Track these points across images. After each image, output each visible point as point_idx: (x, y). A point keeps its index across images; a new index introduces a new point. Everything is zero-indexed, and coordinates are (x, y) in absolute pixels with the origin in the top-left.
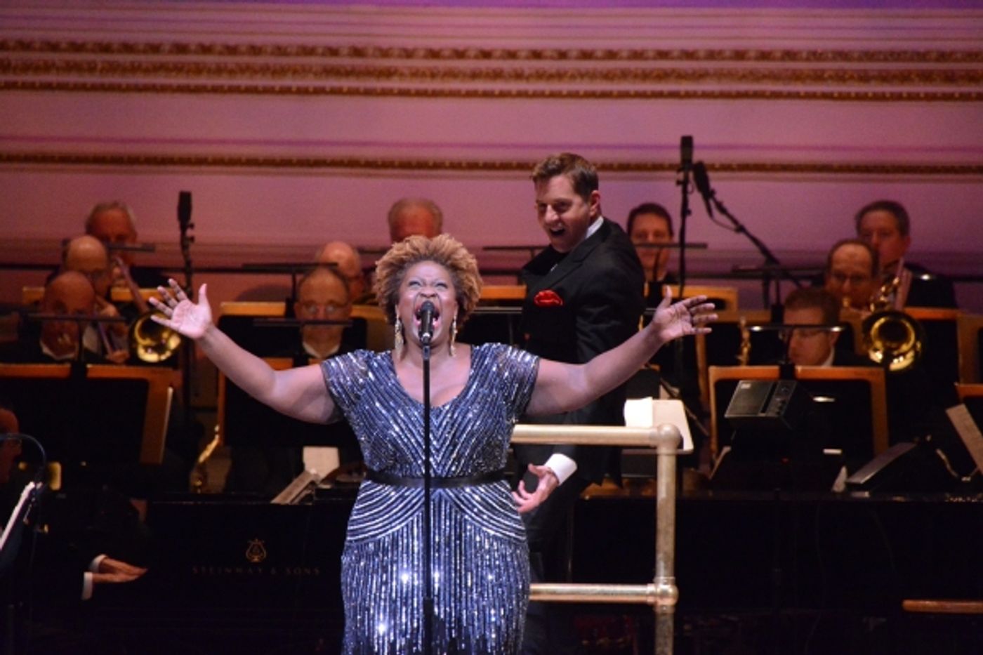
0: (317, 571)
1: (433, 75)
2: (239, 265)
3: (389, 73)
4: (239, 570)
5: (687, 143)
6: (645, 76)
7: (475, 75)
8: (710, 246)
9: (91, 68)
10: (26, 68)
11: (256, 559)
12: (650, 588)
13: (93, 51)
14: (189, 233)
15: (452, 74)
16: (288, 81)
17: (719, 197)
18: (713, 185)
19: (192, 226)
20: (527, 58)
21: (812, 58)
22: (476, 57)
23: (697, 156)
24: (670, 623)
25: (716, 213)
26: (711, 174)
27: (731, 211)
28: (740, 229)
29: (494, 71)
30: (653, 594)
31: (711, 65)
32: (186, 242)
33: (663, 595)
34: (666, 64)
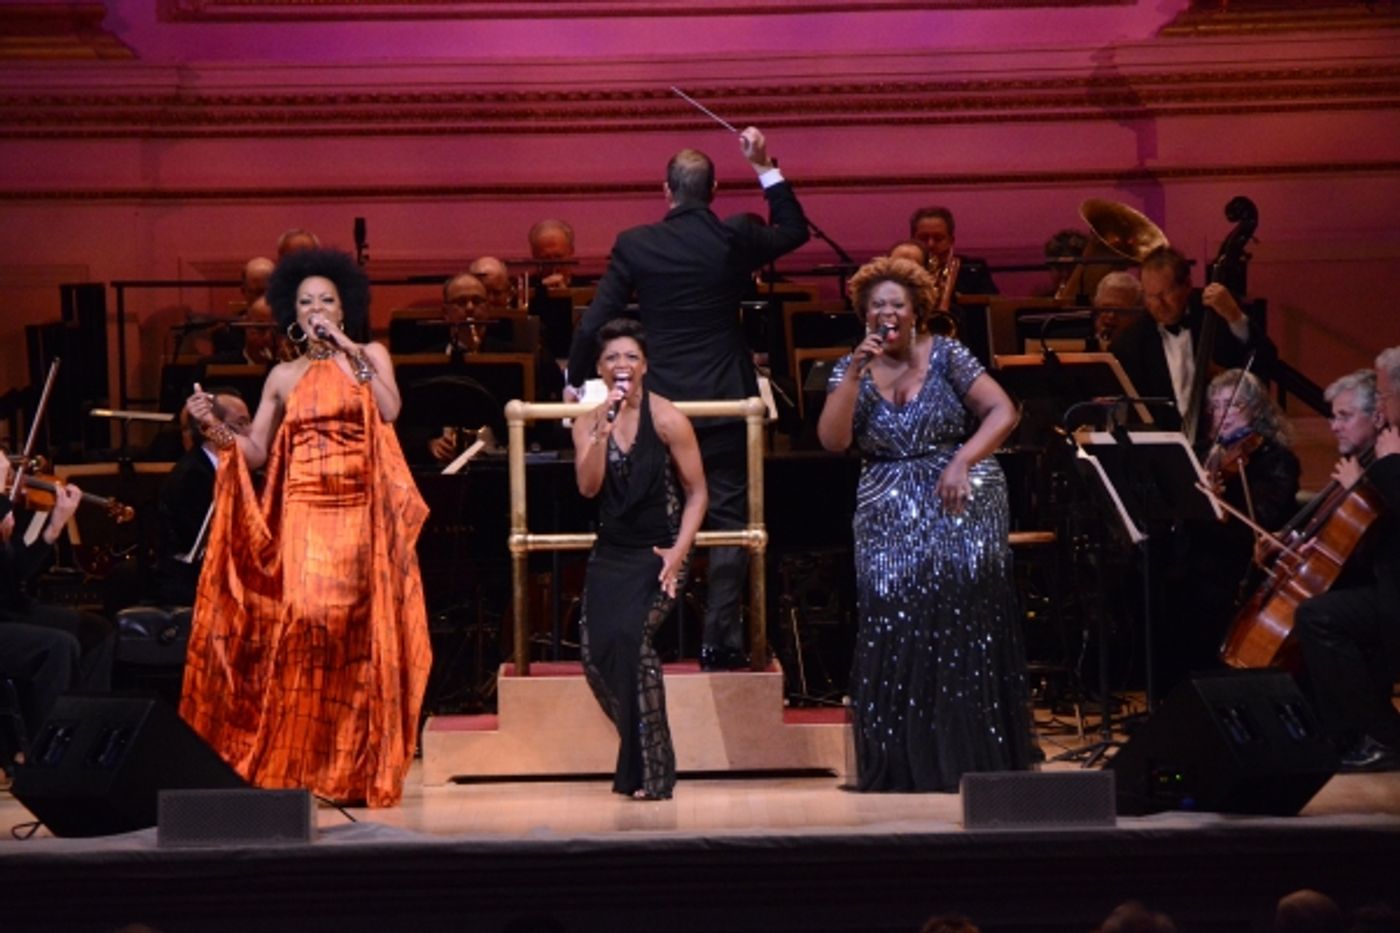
0: (471, 528)
1: (564, 115)
2: (406, 278)
3: (525, 115)
7: (598, 114)
9: (281, 119)
10: (227, 119)
12: (744, 533)
13: (281, 104)
14: (365, 252)
15: (577, 114)
16: (442, 124)
19: (366, 246)
20: (640, 98)
21: (875, 90)
22: (599, 99)
24: (763, 561)
26: (795, 190)
29: (613, 110)
30: (747, 538)
31: (792, 99)
32: (363, 260)
33: (756, 538)
34: (756, 100)
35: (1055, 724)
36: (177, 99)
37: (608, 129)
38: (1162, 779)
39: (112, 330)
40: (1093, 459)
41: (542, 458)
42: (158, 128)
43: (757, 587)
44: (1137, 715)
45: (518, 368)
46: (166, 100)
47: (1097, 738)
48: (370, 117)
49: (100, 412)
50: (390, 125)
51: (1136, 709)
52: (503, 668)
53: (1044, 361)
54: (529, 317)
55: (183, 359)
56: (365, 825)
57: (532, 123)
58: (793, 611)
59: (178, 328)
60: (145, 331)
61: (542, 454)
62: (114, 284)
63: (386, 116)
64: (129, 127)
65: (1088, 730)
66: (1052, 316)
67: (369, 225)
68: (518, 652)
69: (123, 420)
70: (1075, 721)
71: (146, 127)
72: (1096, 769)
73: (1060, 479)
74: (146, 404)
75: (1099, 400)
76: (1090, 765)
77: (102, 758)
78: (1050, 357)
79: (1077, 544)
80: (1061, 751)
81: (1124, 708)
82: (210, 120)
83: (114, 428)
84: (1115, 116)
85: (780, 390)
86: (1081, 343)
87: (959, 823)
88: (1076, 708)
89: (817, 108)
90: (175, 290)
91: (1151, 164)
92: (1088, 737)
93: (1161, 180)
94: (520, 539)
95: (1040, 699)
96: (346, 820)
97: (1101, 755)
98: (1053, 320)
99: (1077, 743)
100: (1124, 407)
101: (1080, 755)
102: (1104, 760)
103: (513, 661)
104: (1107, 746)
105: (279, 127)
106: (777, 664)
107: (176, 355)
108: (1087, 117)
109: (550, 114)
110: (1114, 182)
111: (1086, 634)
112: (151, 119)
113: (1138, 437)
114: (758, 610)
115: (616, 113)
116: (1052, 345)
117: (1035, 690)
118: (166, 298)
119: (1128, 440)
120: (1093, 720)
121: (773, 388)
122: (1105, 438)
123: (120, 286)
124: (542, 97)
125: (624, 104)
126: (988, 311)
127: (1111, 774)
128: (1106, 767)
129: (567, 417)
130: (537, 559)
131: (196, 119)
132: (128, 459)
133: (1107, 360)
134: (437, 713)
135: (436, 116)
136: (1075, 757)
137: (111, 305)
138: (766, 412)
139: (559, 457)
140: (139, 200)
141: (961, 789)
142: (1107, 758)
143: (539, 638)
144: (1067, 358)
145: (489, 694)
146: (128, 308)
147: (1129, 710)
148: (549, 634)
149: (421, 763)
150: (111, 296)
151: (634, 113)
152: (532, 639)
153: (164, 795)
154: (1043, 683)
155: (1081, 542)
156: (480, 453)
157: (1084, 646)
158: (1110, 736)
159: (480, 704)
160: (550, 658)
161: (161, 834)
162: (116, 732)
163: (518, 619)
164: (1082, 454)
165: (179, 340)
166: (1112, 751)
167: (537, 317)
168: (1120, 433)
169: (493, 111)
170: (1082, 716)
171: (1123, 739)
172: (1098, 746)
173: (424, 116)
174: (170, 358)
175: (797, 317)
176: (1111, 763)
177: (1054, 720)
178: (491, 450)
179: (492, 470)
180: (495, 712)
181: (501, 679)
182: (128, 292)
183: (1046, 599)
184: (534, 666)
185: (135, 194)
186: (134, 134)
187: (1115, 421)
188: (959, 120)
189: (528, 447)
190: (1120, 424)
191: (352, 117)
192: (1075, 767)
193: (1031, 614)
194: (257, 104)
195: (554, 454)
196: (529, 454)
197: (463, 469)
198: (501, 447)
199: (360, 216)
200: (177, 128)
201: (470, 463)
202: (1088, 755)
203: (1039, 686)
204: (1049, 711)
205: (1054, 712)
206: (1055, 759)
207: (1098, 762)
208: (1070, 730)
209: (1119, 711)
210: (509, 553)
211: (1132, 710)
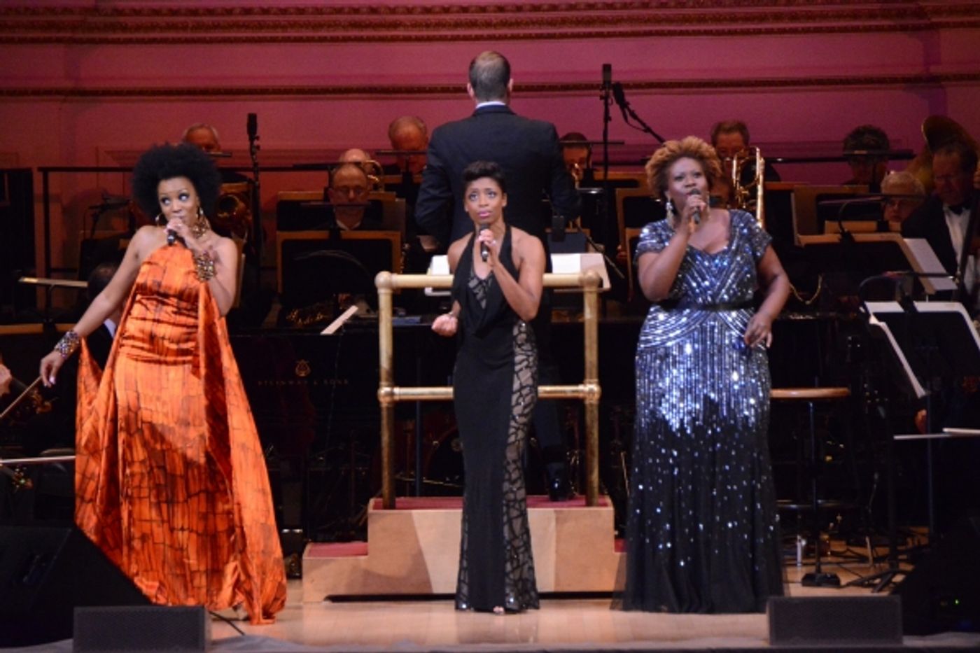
0: (346, 382)
1: (428, 26)
2: (291, 166)
3: (395, 25)
4: (291, 383)
5: (607, 68)
6: (578, 22)
7: (457, 25)
8: (626, 143)
9: (185, 27)
10: (138, 28)
11: (303, 375)
12: (581, 387)
13: (185, 15)
14: (256, 143)
15: (440, 25)
16: (323, 33)
17: (631, 107)
18: (628, 98)
19: (258, 138)
20: (493, 11)
21: (697, 6)
22: (458, 12)
23: (615, 78)
24: (596, 412)
25: (630, 118)
26: (626, 91)
27: (640, 117)
28: (648, 130)
29: (471, 22)
30: (582, 391)
31: (625, 13)
32: (253, 150)
33: (591, 392)
34: (593, 13)
35: (849, 554)
36: (95, 10)
37: (466, 38)
38: (943, 604)
39: (38, 209)
40: (883, 325)
41: (407, 322)
42: (80, 35)
43: (592, 433)
44: (920, 547)
45: (387, 244)
46: (86, 10)
47: (885, 566)
48: (260, 26)
49: (27, 280)
50: (280, 34)
51: (919, 542)
52: (372, 502)
53: (840, 240)
54: (397, 200)
55: (100, 234)
56: (251, 638)
57: (401, 32)
58: (622, 454)
59: (96, 207)
60: (65, 211)
61: (407, 318)
62: (40, 169)
63: (276, 26)
64: (54, 35)
65: (877, 559)
66: (848, 201)
67: (260, 121)
68: (386, 488)
69: (48, 286)
70: (868, 551)
71: (68, 35)
72: (885, 594)
73: (854, 342)
74: (66, 273)
75: (889, 273)
76: (880, 590)
77: (26, 579)
78: (847, 236)
79: (868, 398)
80: (854, 578)
81: (909, 540)
82: (124, 28)
83: (40, 293)
84: (904, 28)
85: (613, 265)
86: (873, 225)
87: (765, 640)
88: (867, 540)
89: (647, 21)
90: (93, 175)
91: (935, 70)
92: (877, 565)
93: (943, 83)
94: (386, 392)
95: (836, 532)
96: (237, 634)
97: (889, 581)
98: (848, 204)
99: (869, 570)
100: (910, 280)
101: (871, 581)
102: (891, 585)
103: (381, 496)
104: (894, 574)
105: (182, 35)
106: (608, 500)
107: (93, 230)
108: (879, 29)
109: (415, 25)
110: (903, 85)
111: (876, 476)
112: (74, 27)
113: (922, 307)
114: (592, 453)
115: (473, 24)
116: (848, 226)
117: (832, 524)
118: (86, 182)
119: (914, 309)
120: (882, 551)
121: (607, 263)
122: (894, 307)
123: (45, 171)
124: (409, 11)
125: (479, 17)
126: (793, 195)
127: (898, 599)
128: (894, 592)
129: (428, 286)
130: (402, 407)
131: (113, 27)
132: (51, 320)
133: (895, 239)
134: (315, 541)
135: (319, 26)
136: (866, 583)
137: (38, 188)
138: (601, 284)
139: (422, 321)
140: (62, 97)
141: (767, 609)
142: (894, 583)
143: (401, 476)
144: (859, 237)
145: (361, 524)
146: (54, 189)
147: (913, 543)
148: (412, 473)
149: (301, 585)
150: (38, 178)
151: (488, 24)
152: (398, 476)
153: (78, 610)
154: (839, 518)
155: (872, 397)
156: (354, 317)
157: (875, 486)
158: (898, 566)
159: (353, 533)
160: (413, 494)
161: (76, 645)
162: (38, 557)
163: (385, 460)
164: (873, 320)
165: (96, 218)
166: (899, 578)
167: (404, 200)
168: (906, 303)
169: (368, 22)
170: (872, 548)
171: (909, 568)
172: (888, 573)
173: (307, 25)
174: (88, 232)
175: (627, 200)
176: (898, 588)
177: (848, 550)
178: (364, 315)
179: (365, 330)
180: (365, 540)
181: (370, 510)
182: (51, 175)
183: (842, 446)
184: (400, 500)
185: (59, 92)
186: (59, 40)
187: (903, 293)
188: (769, 32)
189: (394, 313)
190: (907, 294)
191: (246, 26)
192: (866, 592)
193: (829, 458)
194: (165, 15)
195: (417, 319)
196: (396, 318)
197: (339, 330)
198: (372, 312)
199: (253, 112)
200: (96, 35)
201: (345, 325)
202: (877, 581)
203: (835, 521)
204: (843, 543)
205: (848, 544)
206: (849, 585)
207: (886, 588)
208: (863, 559)
209: (905, 543)
210: (378, 403)
211: (916, 543)
